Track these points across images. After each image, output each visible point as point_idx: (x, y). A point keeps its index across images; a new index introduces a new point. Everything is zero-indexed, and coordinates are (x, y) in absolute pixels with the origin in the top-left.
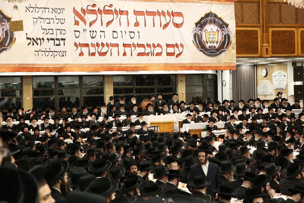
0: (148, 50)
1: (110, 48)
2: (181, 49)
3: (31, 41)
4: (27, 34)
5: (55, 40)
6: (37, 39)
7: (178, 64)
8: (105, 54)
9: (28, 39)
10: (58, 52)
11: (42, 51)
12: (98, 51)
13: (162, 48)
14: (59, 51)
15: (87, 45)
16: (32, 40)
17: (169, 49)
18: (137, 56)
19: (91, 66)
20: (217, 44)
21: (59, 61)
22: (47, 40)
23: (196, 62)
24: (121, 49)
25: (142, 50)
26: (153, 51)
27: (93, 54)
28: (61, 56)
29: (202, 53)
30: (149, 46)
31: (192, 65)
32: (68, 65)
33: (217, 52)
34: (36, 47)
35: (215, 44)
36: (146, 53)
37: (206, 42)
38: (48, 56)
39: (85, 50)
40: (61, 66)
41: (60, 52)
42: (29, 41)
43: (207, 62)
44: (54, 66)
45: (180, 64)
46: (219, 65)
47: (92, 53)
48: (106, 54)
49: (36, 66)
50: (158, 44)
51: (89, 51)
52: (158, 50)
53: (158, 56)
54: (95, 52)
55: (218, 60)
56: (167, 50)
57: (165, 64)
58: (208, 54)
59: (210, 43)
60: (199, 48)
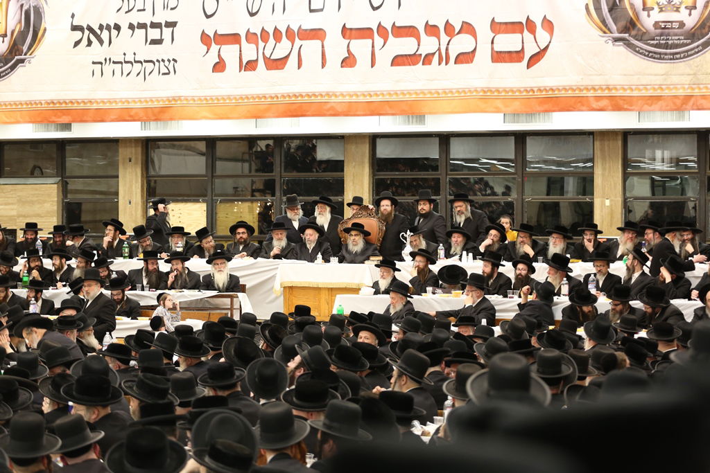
0: (429, 45)
1: (298, 42)
2: (543, 36)
3: (83, 34)
4: (73, 16)
5: (149, 28)
6: (101, 27)
7: (535, 89)
9: (75, 28)
10: (157, 64)
11: (114, 62)
12: (263, 53)
13: (475, 35)
14: (158, 61)
15: (234, 38)
16: (87, 32)
17: (500, 37)
18: (392, 65)
19: (246, 101)
20: (690, 15)
21: (158, 89)
22: (129, 28)
23: (597, 81)
24: (336, 46)
25: (406, 46)
26: (447, 49)
27: (251, 65)
28: (163, 74)
29: (621, 49)
30: (432, 30)
32: (180, 100)
33: (687, 45)
34: (97, 51)
35: (683, 15)
36: (421, 55)
37: (644, 10)
38: (128, 74)
39: (230, 53)
40: (161, 104)
41: (161, 63)
42: (78, 35)
43: (644, 83)
44: (144, 105)
45: (540, 90)
46: (696, 92)
47: (248, 63)
48: (285, 63)
49: (95, 106)
50: (463, 22)
51: (240, 54)
52: (463, 43)
53: (462, 63)
54: (255, 58)
55: (695, 74)
56: (492, 43)
57: (485, 92)
58: (650, 52)
59: (661, 10)
60: (609, 29)
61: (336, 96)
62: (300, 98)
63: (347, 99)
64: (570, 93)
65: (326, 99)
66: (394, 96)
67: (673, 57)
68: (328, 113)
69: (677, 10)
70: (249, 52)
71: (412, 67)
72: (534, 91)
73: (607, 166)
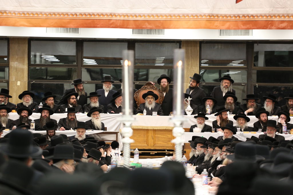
7: (241, 16)
19: (53, 16)
31: (269, 19)
45: (244, 16)
57: (210, 16)
61: (116, 16)
62: (93, 16)
63: (122, 18)
64: (265, 18)
65: (110, 18)
68: (112, 26)
72: (240, 17)
73: (190, 63)
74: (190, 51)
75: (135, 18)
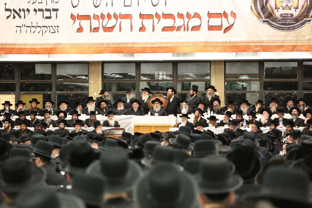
0: (179, 22)
1: (119, 20)
2: (231, 20)
3: (11, 13)
4: (6, 4)
5: (44, 11)
6: (20, 10)
8: (111, 29)
9: (7, 10)
10: (48, 28)
11: (27, 27)
12: (102, 24)
13: (200, 19)
14: (49, 26)
15: (87, 17)
16: (13, 12)
17: (211, 20)
18: (162, 31)
19: (93, 45)
20: (296, 11)
21: (49, 39)
22: (34, 11)
23: (256, 39)
24: (137, 22)
25: (169, 22)
26: (188, 24)
27: (96, 30)
28: (52, 33)
29: (266, 25)
30: (181, 16)
31: (247, 44)
32: (61, 45)
33: (294, 24)
34: (18, 21)
35: (293, 11)
36: (176, 27)
37: (276, 9)
38: (34, 32)
39: (85, 24)
40: (51, 46)
41: (51, 28)
42: (8, 13)
43: (276, 40)
44: (42, 47)
45: (229, 43)
46: (298, 44)
47: (94, 28)
48: (113, 29)
49: (17, 47)
50: (195, 13)
51: (91, 25)
52: (195, 22)
53: (195, 30)
54: (98, 27)
55: (297, 36)
56: (208, 22)
57: (205, 43)
58: (278, 27)
59: (283, 9)
60: (261, 17)
61: (137, 44)
62: (120, 45)
63: (142, 46)
64: (244, 44)
65: (133, 45)
66: (163, 45)
67: (289, 29)
68: (134, 52)
69: (290, 9)
70: (95, 24)
71: (172, 32)
72: (227, 43)
73: (217, 77)
74: (217, 69)
75: (151, 46)
